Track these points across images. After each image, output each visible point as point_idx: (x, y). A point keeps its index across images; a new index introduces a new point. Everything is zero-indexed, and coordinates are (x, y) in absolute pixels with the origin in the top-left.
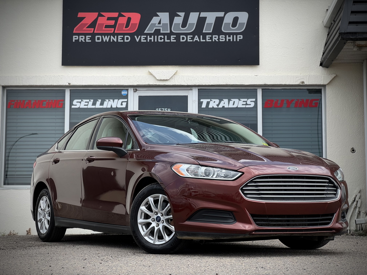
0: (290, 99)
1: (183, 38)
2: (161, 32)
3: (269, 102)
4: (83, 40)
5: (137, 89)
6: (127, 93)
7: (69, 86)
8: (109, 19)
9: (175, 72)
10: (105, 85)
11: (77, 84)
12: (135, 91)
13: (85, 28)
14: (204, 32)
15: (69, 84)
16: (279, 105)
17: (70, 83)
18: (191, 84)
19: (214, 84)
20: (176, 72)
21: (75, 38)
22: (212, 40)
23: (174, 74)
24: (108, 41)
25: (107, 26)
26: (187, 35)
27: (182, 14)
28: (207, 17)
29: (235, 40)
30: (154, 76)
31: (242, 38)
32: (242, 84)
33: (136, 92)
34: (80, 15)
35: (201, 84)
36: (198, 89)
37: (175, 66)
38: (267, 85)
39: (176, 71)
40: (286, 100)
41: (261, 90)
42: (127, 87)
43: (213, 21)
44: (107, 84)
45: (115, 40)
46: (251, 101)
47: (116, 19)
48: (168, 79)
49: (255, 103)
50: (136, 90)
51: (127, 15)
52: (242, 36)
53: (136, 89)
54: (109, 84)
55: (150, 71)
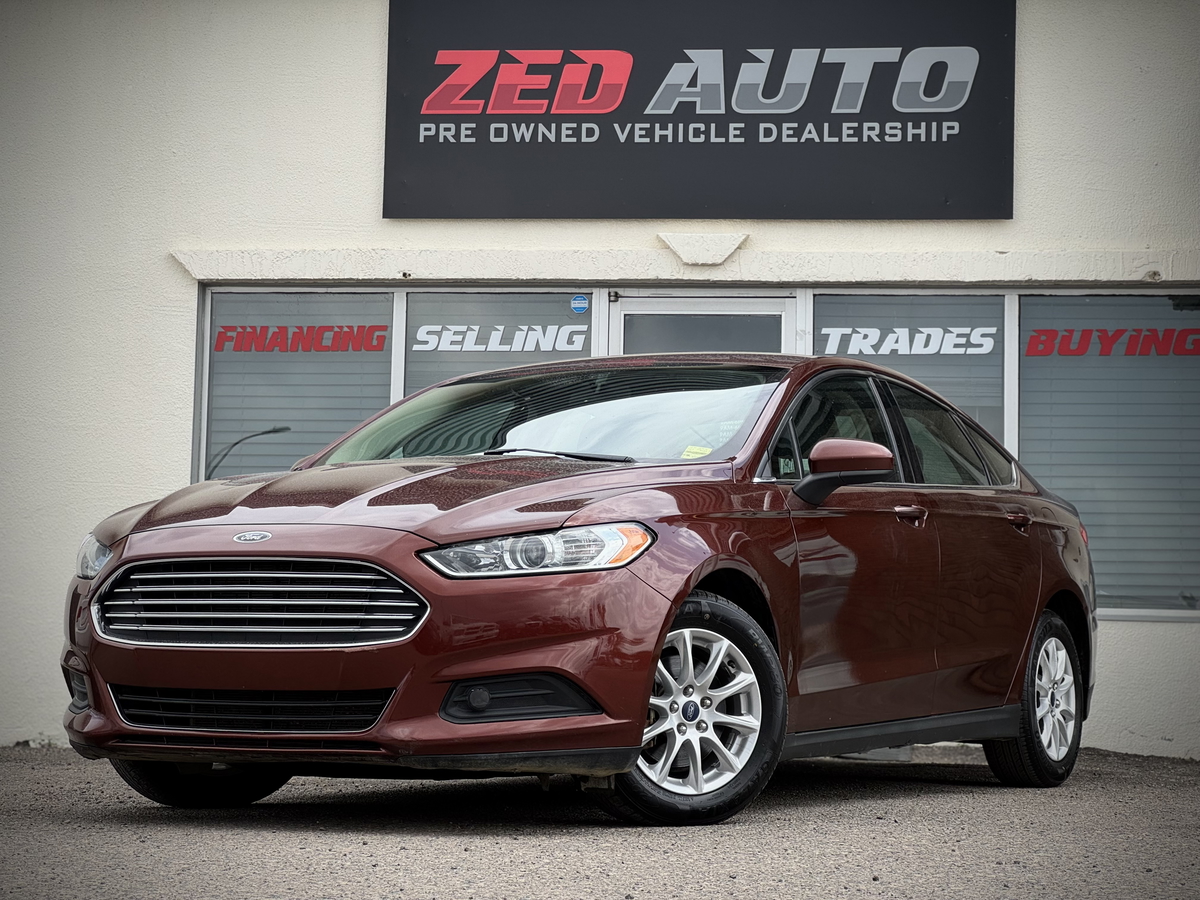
0: (1111, 327)
1: (768, 132)
2: (698, 111)
3: (1043, 338)
4: (449, 135)
5: (621, 291)
6: (586, 305)
7: (406, 282)
8: (533, 69)
9: (741, 240)
10: (518, 279)
11: (431, 277)
12: (612, 298)
13: (456, 101)
14: (834, 110)
15: (404, 275)
16: (1073, 346)
17: (408, 273)
18: (791, 280)
19: (864, 280)
20: (745, 240)
21: (425, 131)
22: (861, 137)
23: (739, 248)
24: (527, 140)
25: (525, 94)
26: (778, 119)
27: (766, 55)
28: (842, 65)
29: (934, 139)
30: (675, 253)
31: (956, 131)
32: (955, 279)
33: (616, 301)
34: (443, 57)
35: (824, 280)
36: (814, 295)
37: (742, 221)
38: (1036, 281)
39: (744, 237)
40: (1097, 331)
41: (1017, 297)
42: (587, 287)
43: (864, 77)
44: (524, 277)
45: (552, 137)
46: (983, 336)
47: (555, 71)
48: (720, 262)
49: (995, 342)
50: (617, 296)
51: (591, 56)
52: (956, 125)
53: (616, 293)
54: (532, 277)
55: (661, 235)
